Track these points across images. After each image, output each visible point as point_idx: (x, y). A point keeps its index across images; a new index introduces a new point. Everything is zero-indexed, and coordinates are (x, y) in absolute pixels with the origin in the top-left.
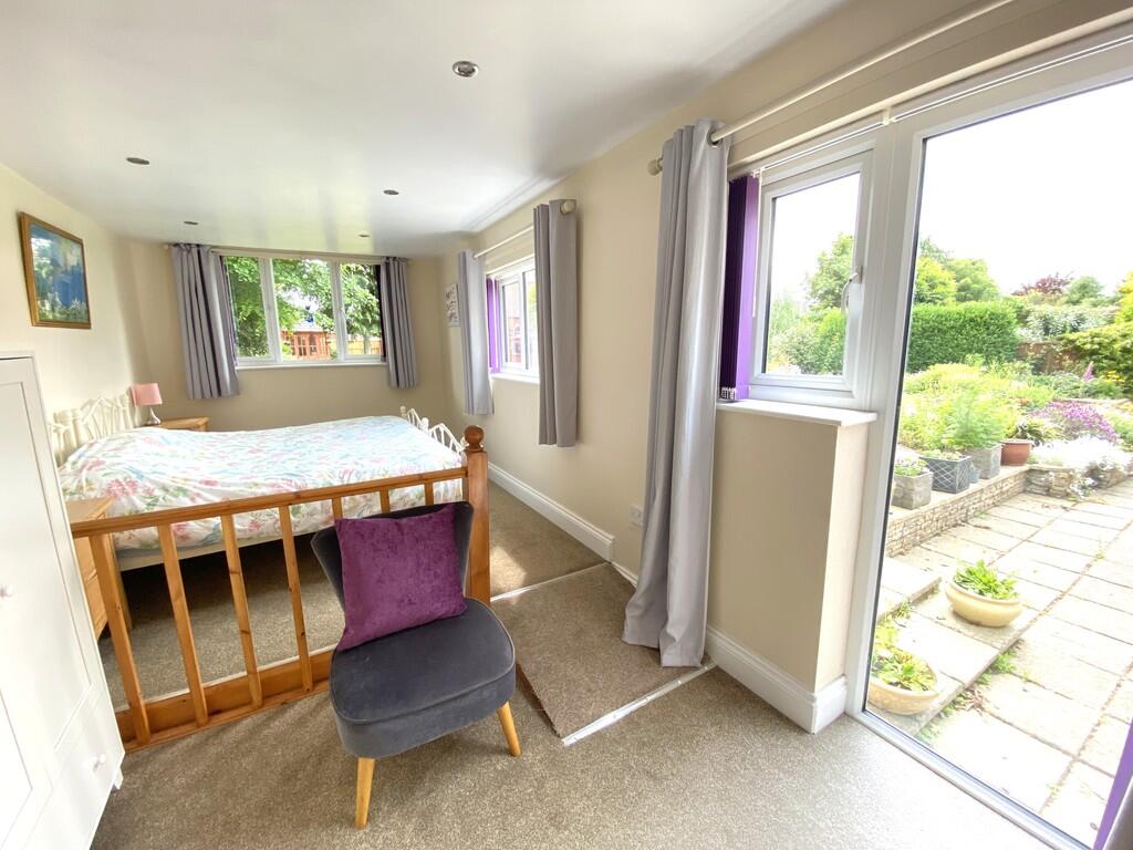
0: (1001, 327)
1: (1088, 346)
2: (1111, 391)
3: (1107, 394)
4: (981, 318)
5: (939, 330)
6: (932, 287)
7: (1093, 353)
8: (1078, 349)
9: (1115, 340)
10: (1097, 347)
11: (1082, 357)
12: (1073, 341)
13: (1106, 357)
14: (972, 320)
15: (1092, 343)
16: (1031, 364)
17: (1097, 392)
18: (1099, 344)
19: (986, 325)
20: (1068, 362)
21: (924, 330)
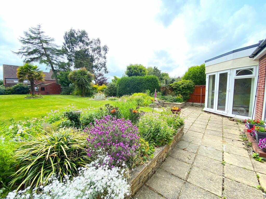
0: (155, 82)
1: (174, 87)
2: (180, 100)
3: (179, 101)
4: (150, 80)
5: (141, 83)
6: (141, 72)
7: (176, 89)
8: (172, 88)
9: (180, 85)
10: (176, 87)
11: (173, 90)
12: (171, 86)
13: (179, 90)
14: (148, 80)
15: (175, 86)
16: (162, 93)
17: (177, 100)
18: (177, 86)
19: (151, 82)
20: (170, 92)
21: (138, 83)
